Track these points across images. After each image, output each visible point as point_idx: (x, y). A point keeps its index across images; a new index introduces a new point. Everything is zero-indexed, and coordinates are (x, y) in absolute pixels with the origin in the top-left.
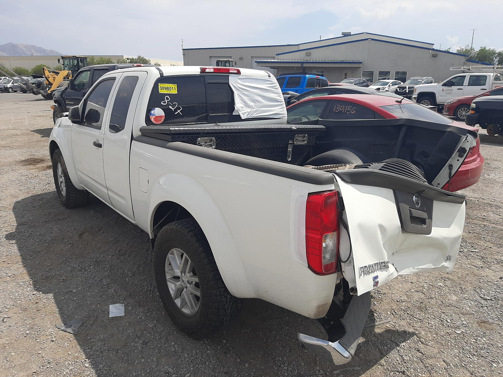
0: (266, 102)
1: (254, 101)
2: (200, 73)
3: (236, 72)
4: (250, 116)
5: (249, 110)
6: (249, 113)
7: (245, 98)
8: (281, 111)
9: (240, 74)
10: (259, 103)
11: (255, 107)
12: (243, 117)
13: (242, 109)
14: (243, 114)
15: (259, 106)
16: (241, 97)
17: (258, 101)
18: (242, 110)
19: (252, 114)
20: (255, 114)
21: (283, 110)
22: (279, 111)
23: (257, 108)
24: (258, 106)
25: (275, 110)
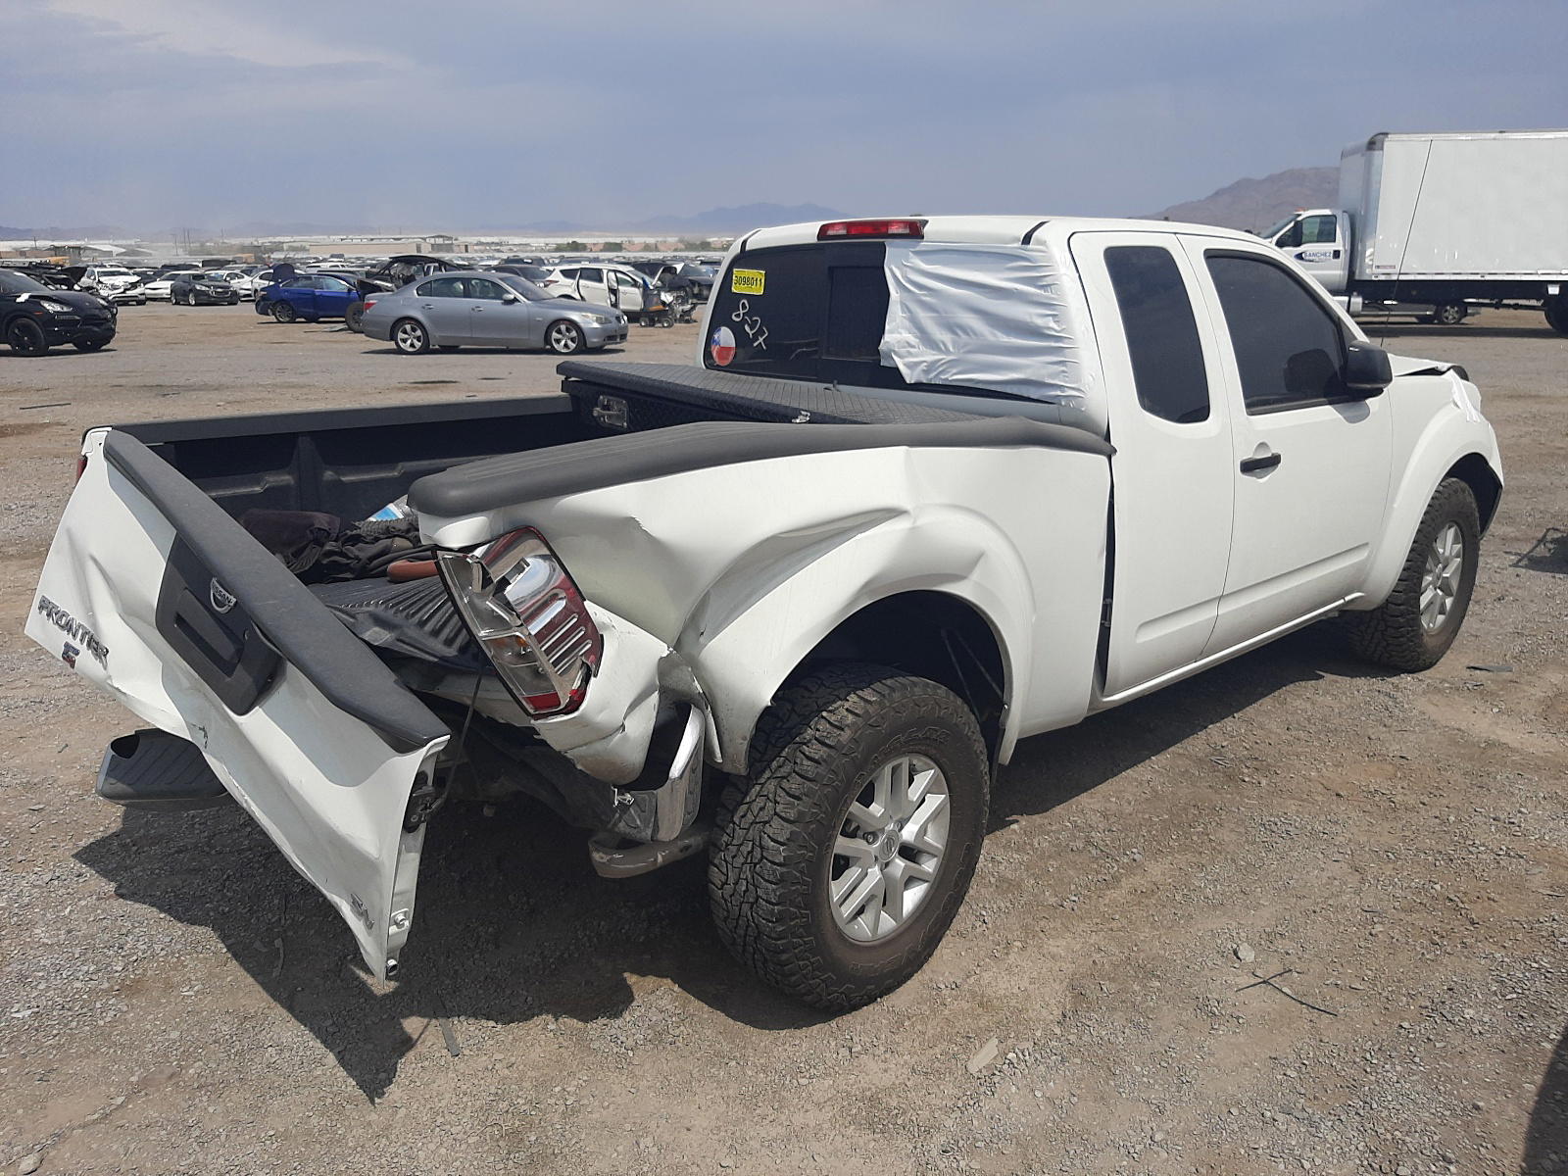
0: (995, 335)
1: (952, 328)
2: (818, 239)
3: (907, 231)
4: (937, 375)
5: (931, 356)
6: (932, 366)
7: (924, 317)
8: (1055, 375)
9: (923, 237)
10: (968, 334)
11: (954, 348)
12: (910, 377)
13: (909, 349)
14: (911, 366)
15: (966, 345)
16: (910, 311)
17: (965, 330)
18: (909, 352)
19: (941, 369)
20: (954, 371)
21: (1063, 372)
22: (1044, 372)
23: (962, 351)
24: (963, 347)
25: (1028, 366)
